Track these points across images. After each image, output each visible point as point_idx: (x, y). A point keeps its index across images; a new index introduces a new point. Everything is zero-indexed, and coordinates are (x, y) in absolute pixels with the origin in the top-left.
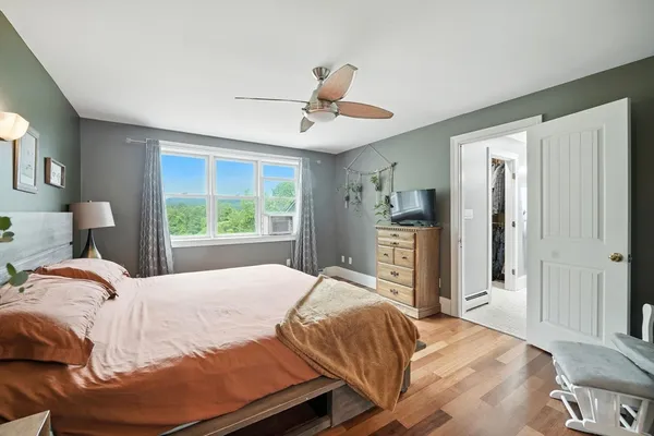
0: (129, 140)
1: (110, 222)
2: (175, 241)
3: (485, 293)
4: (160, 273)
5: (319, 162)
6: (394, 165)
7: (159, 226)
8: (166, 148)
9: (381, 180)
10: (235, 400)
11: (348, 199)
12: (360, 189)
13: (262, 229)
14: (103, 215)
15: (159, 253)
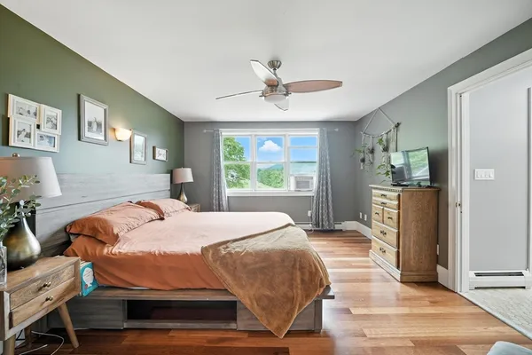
0: (205, 131)
1: (190, 179)
2: (228, 192)
3: (521, 274)
4: (220, 211)
5: (337, 130)
6: (398, 125)
7: (219, 182)
8: (225, 133)
9: (388, 141)
10: (165, 283)
11: (363, 160)
12: (372, 151)
13: (289, 186)
14: (187, 175)
15: (219, 199)
